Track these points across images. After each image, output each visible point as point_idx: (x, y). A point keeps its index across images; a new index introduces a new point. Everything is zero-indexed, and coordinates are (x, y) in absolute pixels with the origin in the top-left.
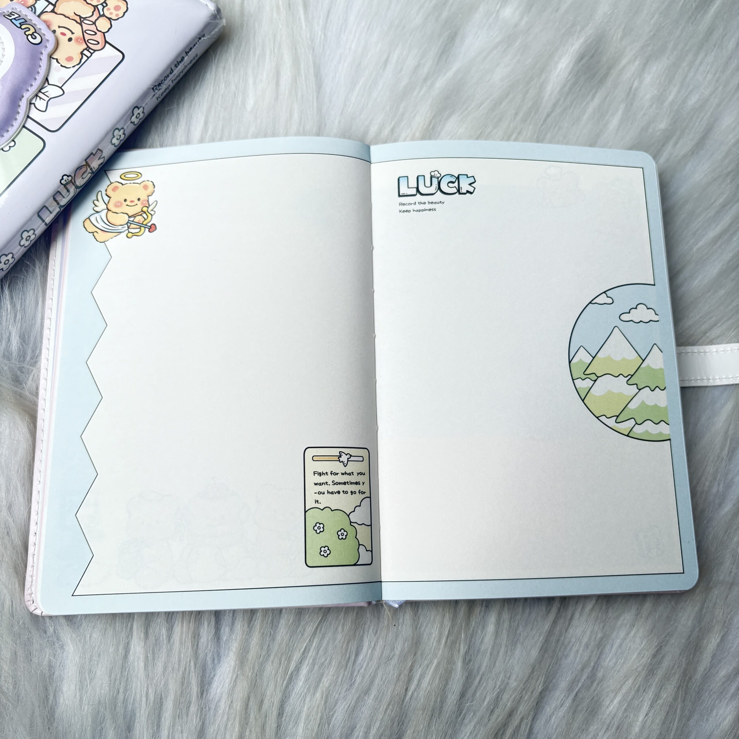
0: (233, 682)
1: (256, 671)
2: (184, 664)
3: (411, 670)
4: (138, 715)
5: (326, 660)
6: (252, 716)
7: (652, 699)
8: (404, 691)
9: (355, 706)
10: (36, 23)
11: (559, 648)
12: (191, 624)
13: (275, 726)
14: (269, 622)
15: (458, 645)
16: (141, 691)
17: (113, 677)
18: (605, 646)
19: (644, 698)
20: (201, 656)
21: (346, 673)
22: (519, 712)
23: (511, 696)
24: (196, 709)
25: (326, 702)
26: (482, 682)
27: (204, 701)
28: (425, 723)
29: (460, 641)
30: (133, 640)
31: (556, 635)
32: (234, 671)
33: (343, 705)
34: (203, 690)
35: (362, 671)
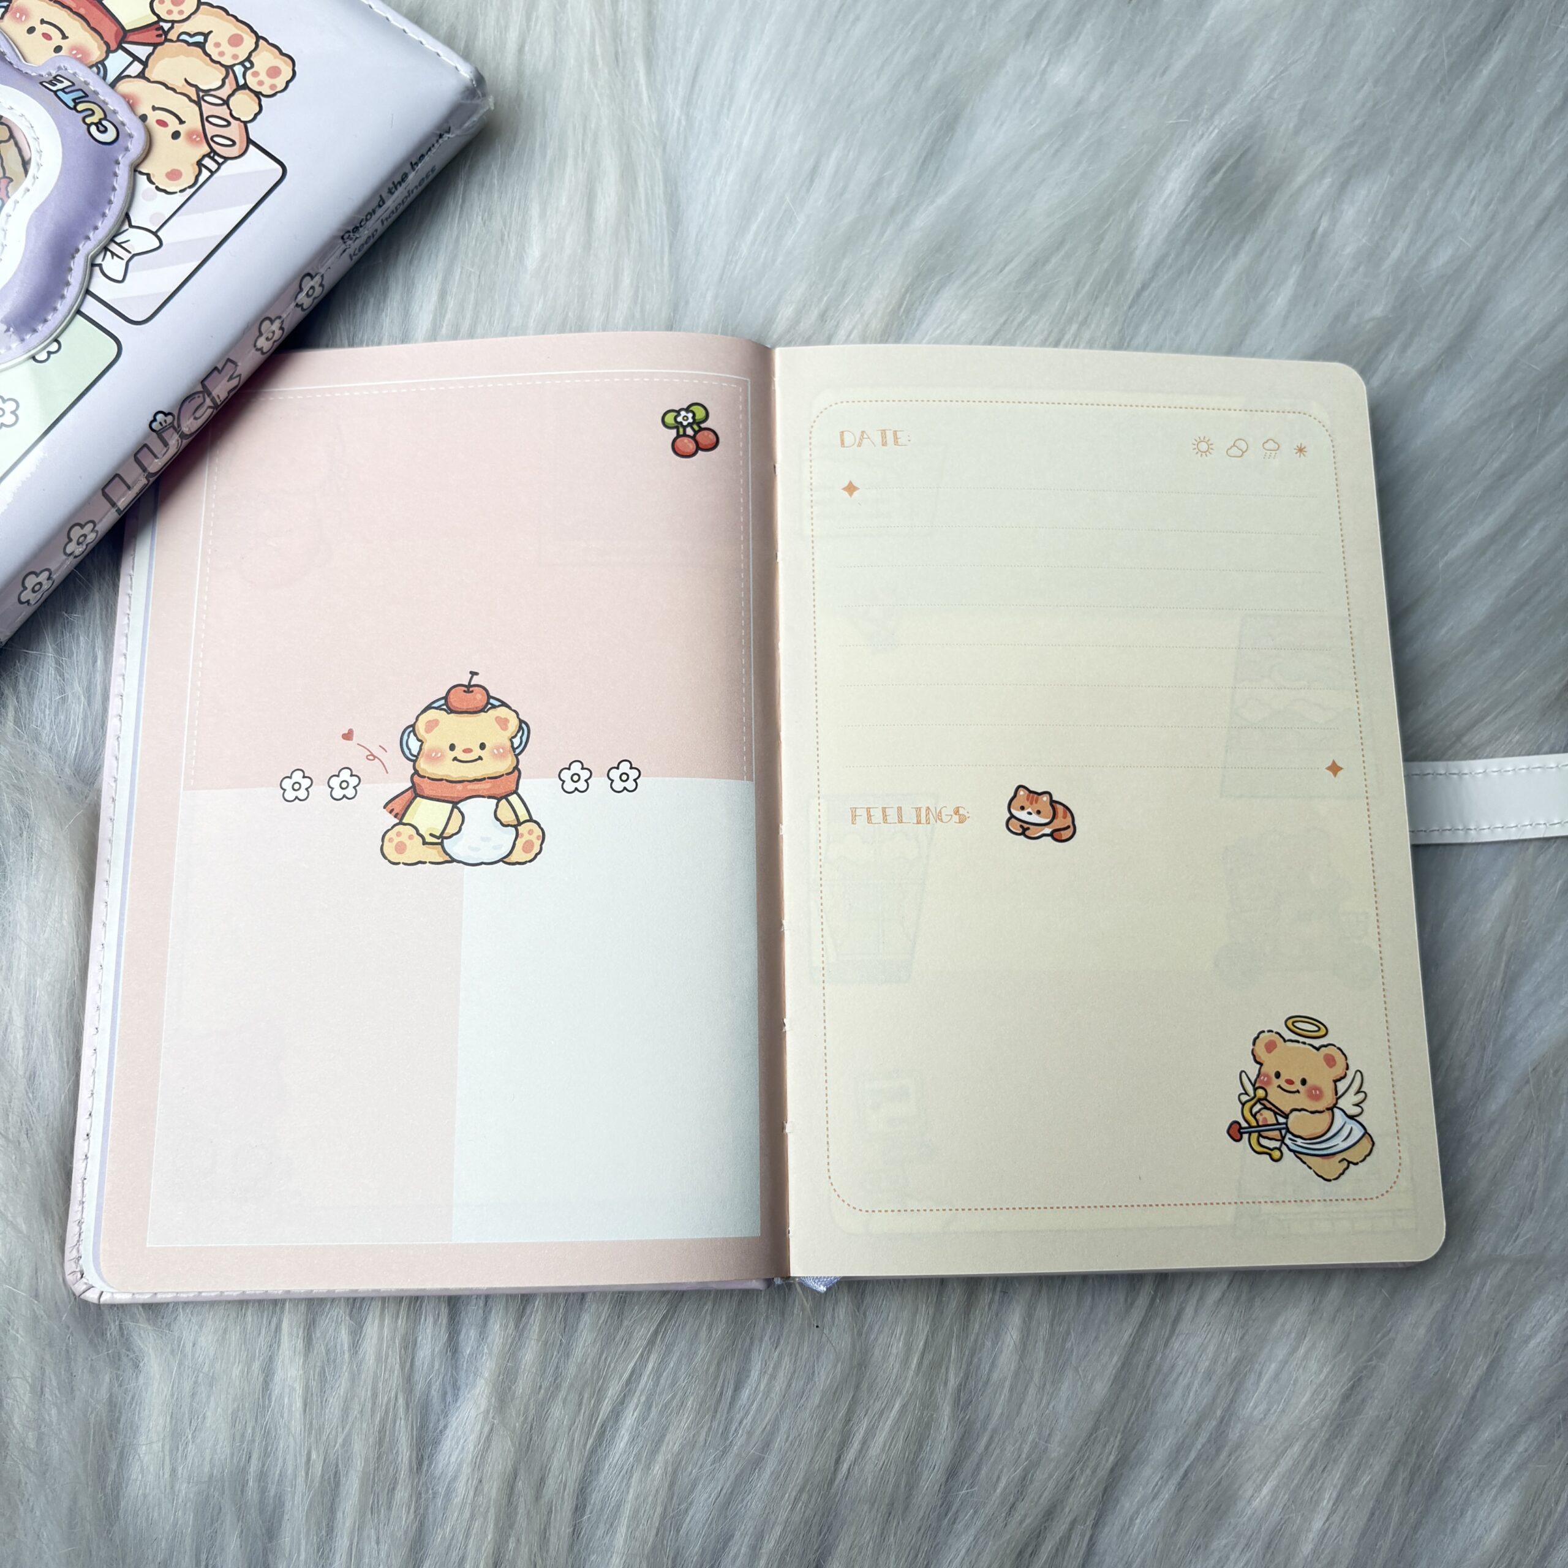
0: (482, 1441)
1: (530, 1419)
2: (384, 1403)
3: (848, 1420)
4: (288, 1505)
5: (673, 1397)
6: (521, 1510)
7: (1339, 1487)
8: (833, 1464)
9: (732, 1493)
10: (107, 100)
11: (1150, 1379)
12: (400, 1322)
13: (567, 1531)
14: (558, 1320)
15: (943, 1370)
16: (295, 1456)
17: (239, 1427)
18: (1245, 1375)
19: (1323, 1483)
20: (420, 1386)
21: (715, 1424)
22: (1067, 1510)
23: (1050, 1476)
24: (406, 1495)
25: (672, 1484)
26: (993, 1446)
27: (423, 1479)
28: (876, 1529)
29: (949, 1361)
30: (281, 1352)
31: (1145, 1353)
32: (485, 1418)
33: (708, 1490)
34: (422, 1455)
35: (748, 1421)
